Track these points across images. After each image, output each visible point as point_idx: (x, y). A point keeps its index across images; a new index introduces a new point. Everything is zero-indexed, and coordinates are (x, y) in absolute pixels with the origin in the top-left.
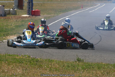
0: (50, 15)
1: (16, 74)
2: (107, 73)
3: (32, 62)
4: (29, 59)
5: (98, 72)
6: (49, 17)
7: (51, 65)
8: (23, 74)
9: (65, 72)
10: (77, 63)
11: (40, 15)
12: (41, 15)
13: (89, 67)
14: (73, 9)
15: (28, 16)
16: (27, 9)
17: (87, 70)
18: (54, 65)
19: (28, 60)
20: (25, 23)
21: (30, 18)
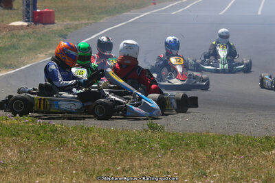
0: (77, 23)
1: (3, 161)
2: (221, 156)
3: (41, 132)
4: (33, 126)
5: (199, 154)
6: (76, 27)
7: (87, 139)
8: (22, 162)
9: (122, 156)
10: (149, 133)
11: (53, 23)
12: (56, 21)
13: (177, 143)
14: (133, 7)
15: (26, 24)
16: (22, 8)
17: (172, 151)
18: (94, 139)
19: (33, 129)
20: (20, 40)
21: (29, 30)
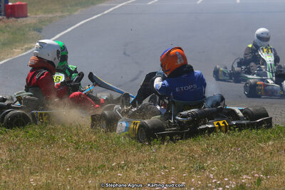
0: (50, 15)
2: (217, 149)
5: (195, 148)
7: (77, 135)
9: (115, 152)
11: (26, 16)
12: (28, 14)
21: (2, 24)
